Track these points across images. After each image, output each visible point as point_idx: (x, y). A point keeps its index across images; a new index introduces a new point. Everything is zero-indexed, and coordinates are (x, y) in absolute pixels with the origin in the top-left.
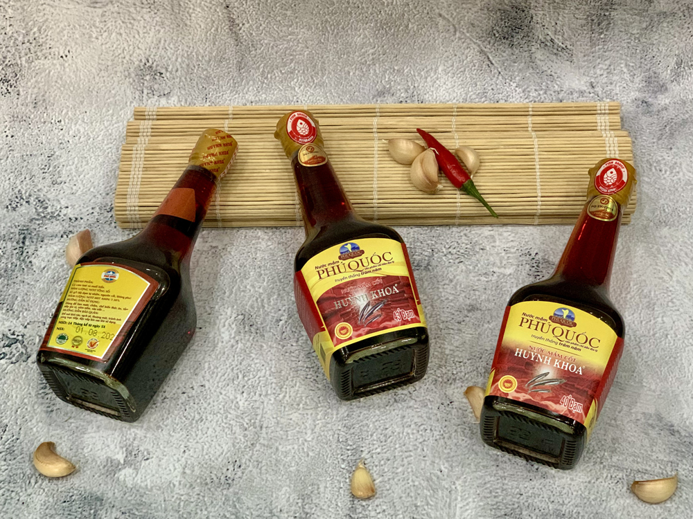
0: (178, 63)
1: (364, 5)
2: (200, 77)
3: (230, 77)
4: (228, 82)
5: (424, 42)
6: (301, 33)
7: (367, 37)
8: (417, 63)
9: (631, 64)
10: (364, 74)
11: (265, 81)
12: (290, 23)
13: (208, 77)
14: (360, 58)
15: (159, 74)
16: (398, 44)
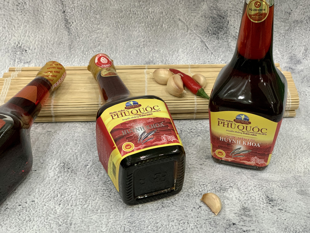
0: (35, 45)
1: (139, 13)
2: (48, 53)
3: (65, 53)
4: (63, 56)
5: (171, 35)
6: (105, 29)
7: (140, 31)
8: (168, 47)
9: (282, 50)
10: (139, 53)
11: (84, 56)
12: (99, 23)
13: (52, 53)
14: (136, 44)
15: (25, 51)
16: (157, 36)
